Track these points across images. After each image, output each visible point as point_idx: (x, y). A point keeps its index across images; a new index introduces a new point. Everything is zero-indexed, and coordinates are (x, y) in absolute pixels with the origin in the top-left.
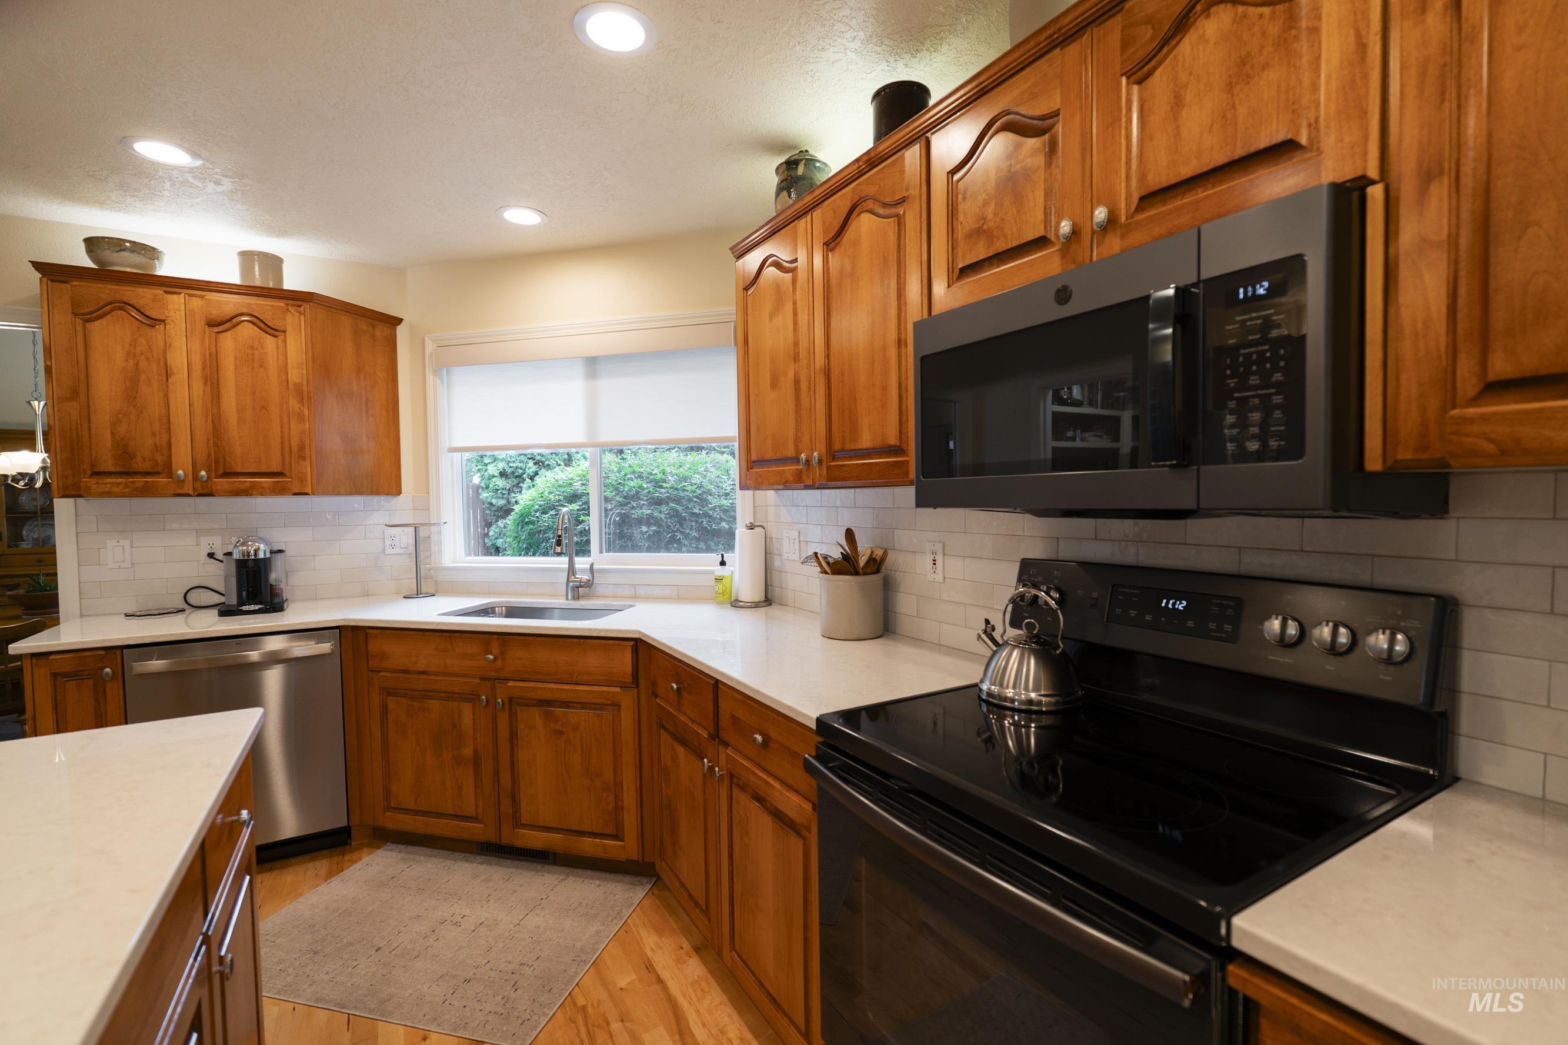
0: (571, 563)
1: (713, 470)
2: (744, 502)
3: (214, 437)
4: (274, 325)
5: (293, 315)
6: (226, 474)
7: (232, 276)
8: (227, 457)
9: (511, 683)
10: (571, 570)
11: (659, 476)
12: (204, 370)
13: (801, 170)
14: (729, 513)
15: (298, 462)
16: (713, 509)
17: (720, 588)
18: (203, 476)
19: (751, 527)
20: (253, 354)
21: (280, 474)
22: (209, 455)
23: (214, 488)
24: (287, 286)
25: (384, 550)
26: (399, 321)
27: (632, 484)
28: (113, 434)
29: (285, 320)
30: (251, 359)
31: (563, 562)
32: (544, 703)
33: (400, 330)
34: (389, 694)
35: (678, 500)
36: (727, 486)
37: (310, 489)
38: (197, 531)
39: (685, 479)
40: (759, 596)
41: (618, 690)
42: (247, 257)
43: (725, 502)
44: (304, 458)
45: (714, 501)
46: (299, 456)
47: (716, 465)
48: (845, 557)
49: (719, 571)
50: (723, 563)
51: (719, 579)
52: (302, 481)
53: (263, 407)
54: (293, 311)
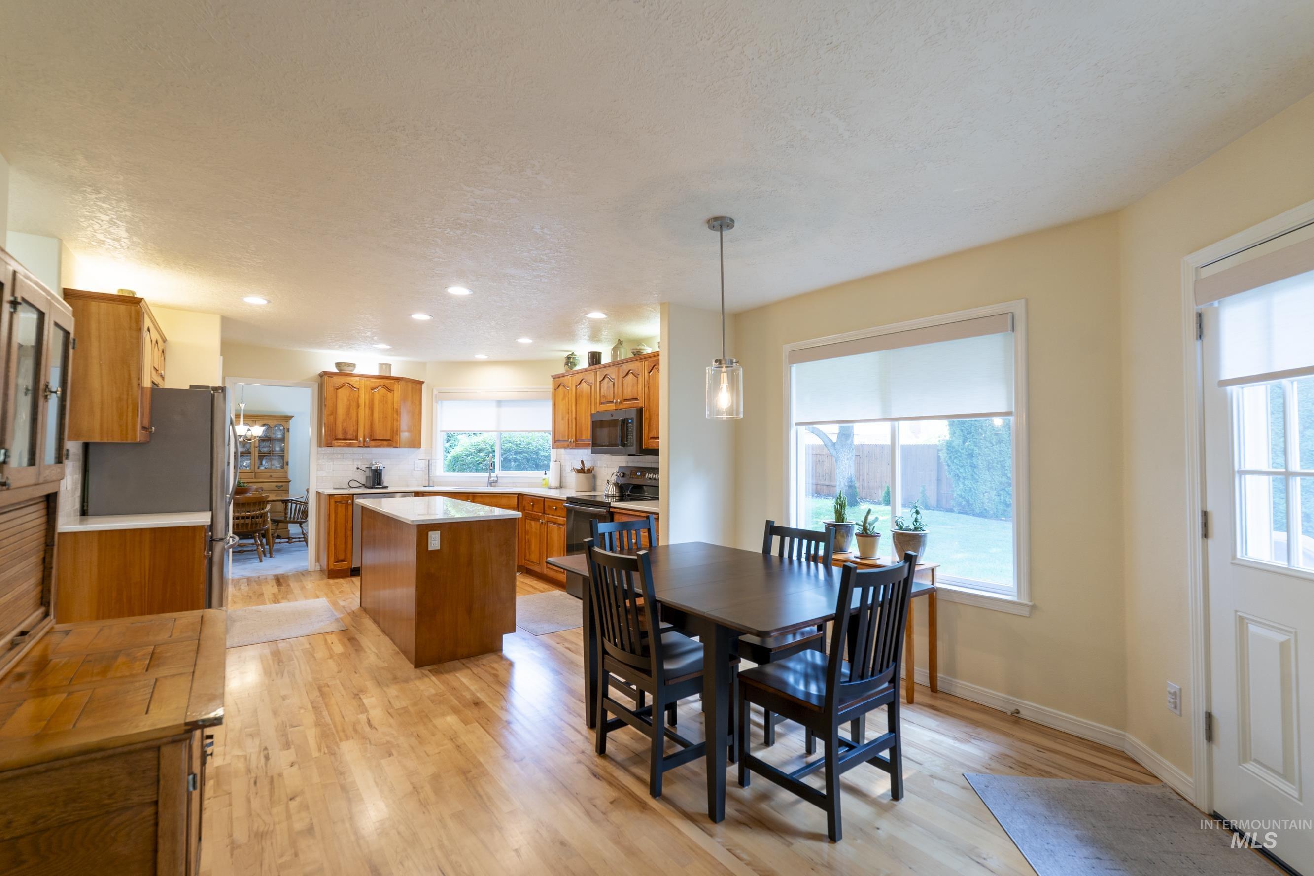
0: (490, 475)
1: (541, 440)
2: (553, 453)
3: (371, 427)
4: (390, 389)
6: (374, 440)
7: (376, 373)
8: (374, 434)
10: (490, 477)
11: (518, 442)
12: (369, 404)
13: (571, 360)
14: (548, 458)
15: (396, 436)
16: (541, 456)
17: (544, 482)
18: (367, 441)
19: (556, 461)
20: (384, 399)
22: (369, 434)
23: (370, 445)
24: (392, 375)
25: (414, 469)
26: (423, 382)
27: (507, 445)
28: (342, 426)
29: (393, 387)
30: (384, 401)
31: (487, 474)
33: (424, 386)
35: (527, 453)
36: (547, 447)
37: (398, 445)
38: (353, 460)
39: (529, 444)
40: (558, 485)
42: (381, 365)
43: (547, 454)
44: (397, 434)
45: (541, 453)
47: (542, 438)
48: (582, 469)
49: (544, 476)
50: (545, 474)
51: (544, 479)
52: (396, 442)
53: (386, 418)
54: (395, 384)
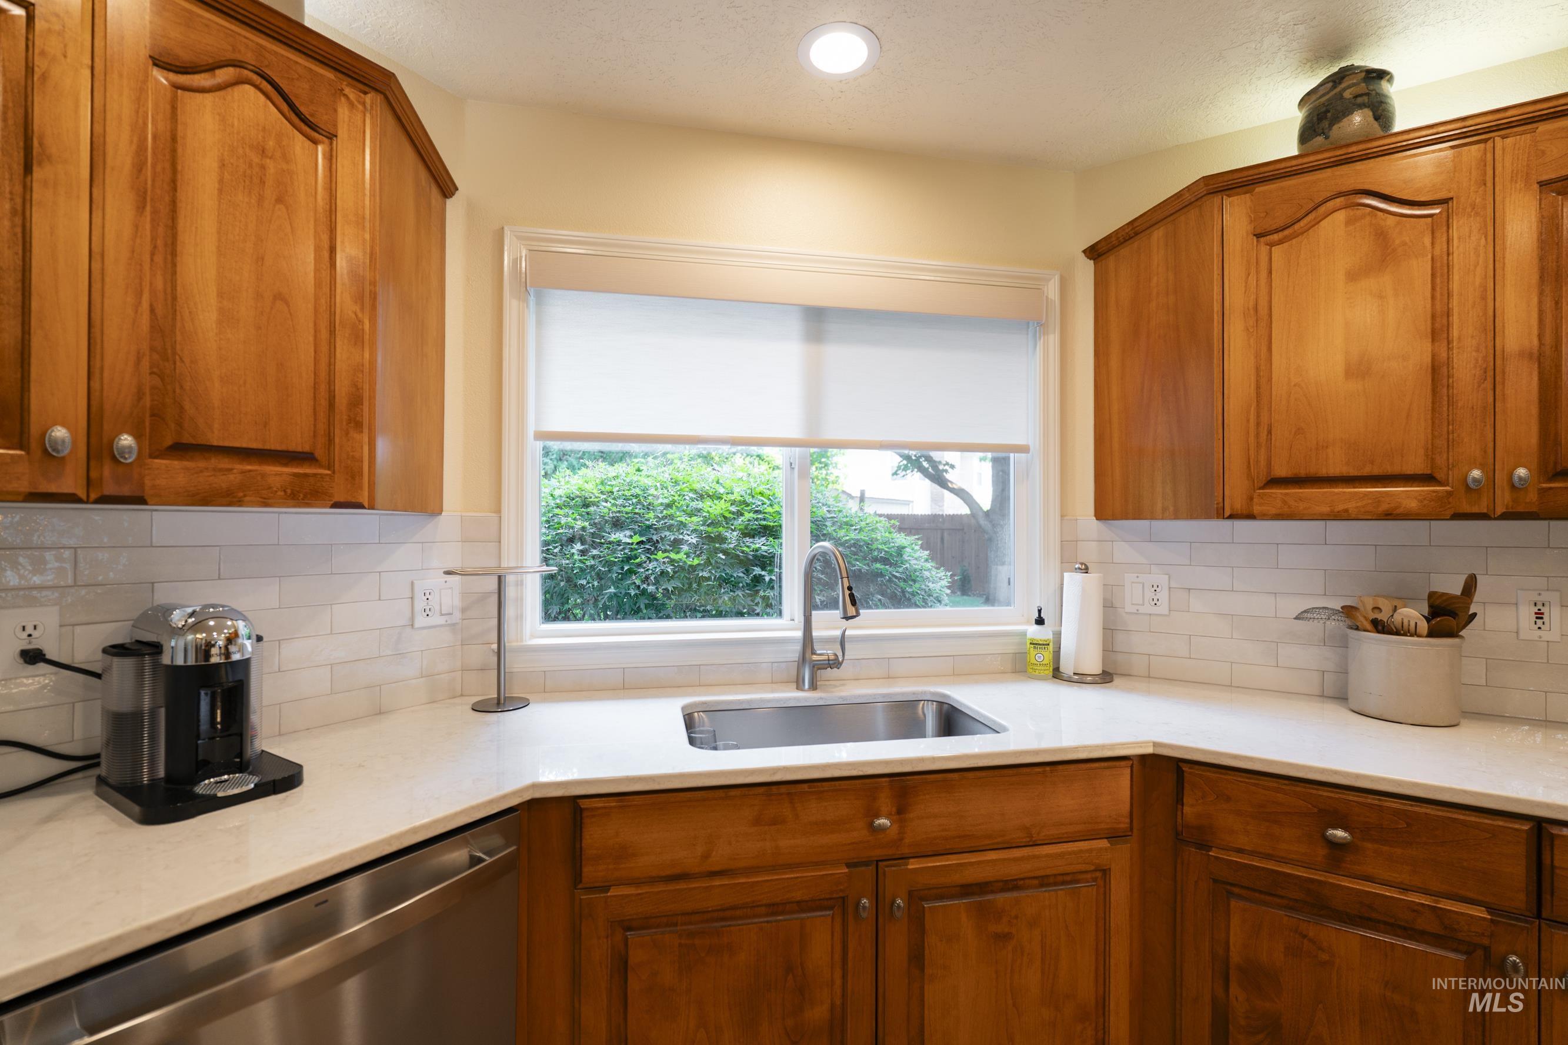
3: (152, 349)
4: (312, 115)
5: (352, 105)
6: (181, 449)
8: (187, 406)
9: (913, 865)
10: (808, 641)
12: (140, 171)
15: (347, 434)
18: (123, 451)
20: (263, 167)
21: (306, 458)
22: (140, 395)
23: (148, 482)
29: (335, 111)
30: (257, 175)
32: (967, 890)
34: (629, 929)
37: (366, 494)
41: (1104, 843)
44: (358, 425)
46: (349, 421)
50: (1040, 621)
52: (353, 478)
53: (279, 297)
54: (352, 96)
